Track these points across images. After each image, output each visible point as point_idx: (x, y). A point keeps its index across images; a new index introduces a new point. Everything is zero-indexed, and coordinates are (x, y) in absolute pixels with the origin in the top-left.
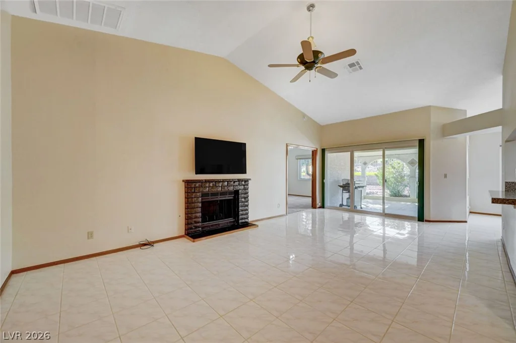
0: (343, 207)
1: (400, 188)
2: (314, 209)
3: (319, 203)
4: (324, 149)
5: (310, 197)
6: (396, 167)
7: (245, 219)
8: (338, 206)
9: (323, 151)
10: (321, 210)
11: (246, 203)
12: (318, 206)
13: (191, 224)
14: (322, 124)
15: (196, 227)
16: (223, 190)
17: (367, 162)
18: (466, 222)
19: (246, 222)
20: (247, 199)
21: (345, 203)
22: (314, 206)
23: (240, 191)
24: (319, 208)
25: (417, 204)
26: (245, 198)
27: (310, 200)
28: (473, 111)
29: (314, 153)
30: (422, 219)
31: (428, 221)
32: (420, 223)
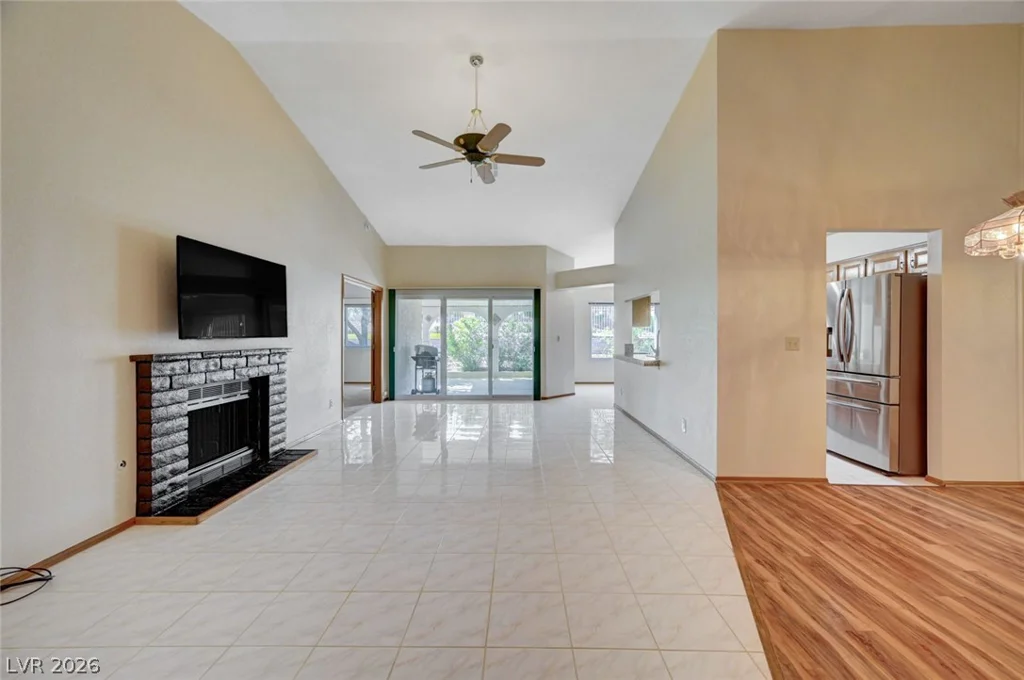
0: (418, 394)
1: (476, 357)
2: (377, 405)
3: (385, 393)
4: (394, 291)
5: (368, 383)
6: (471, 326)
7: (281, 441)
8: (410, 393)
9: (392, 293)
10: (389, 403)
11: (282, 406)
12: (383, 398)
13: (164, 478)
14: (388, 243)
15: (174, 486)
16: (237, 377)
17: (432, 316)
18: (574, 394)
19: (282, 450)
20: (283, 395)
21: (420, 388)
22: (376, 398)
23: (271, 378)
24: (386, 399)
25: (532, 379)
26: (280, 393)
27: (369, 388)
28: (581, 262)
29: (376, 296)
30: (537, 396)
31: (545, 399)
32: (537, 402)
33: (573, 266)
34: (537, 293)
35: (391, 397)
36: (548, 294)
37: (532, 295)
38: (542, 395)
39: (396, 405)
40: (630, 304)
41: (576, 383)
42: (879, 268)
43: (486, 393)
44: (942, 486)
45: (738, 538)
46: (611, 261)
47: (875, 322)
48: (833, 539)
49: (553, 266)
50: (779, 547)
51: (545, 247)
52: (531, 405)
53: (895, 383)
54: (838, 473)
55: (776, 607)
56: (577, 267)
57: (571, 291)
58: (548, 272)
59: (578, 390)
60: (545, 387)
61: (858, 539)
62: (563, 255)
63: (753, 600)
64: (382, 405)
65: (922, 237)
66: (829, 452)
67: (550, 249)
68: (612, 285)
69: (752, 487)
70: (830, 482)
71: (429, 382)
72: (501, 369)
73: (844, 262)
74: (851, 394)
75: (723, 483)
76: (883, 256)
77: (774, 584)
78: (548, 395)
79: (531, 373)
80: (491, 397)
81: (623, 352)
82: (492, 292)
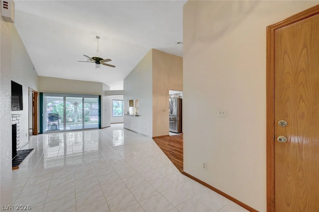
2: (36, 136)
3: (38, 131)
4: (42, 93)
9: (41, 94)
11: (19, 135)
12: (38, 133)
14: (39, 75)
18: (110, 126)
19: (19, 150)
22: (35, 133)
24: (39, 134)
26: (19, 130)
29: (34, 95)
31: (102, 128)
32: (100, 129)
34: (100, 97)
35: (41, 132)
37: (98, 97)
38: (102, 127)
39: (43, 135)
40: (129, 102)
41: (111, 124)
42: (176, 96)
45: (158, 144)
46: (123, 89)
47: (176, 106)
48: (171, 142)
49: (104, 89)
50: (164, 144)
51: (102, 83)
52: (98, 131)
53: (178, 117)
54: (171, 134)
55: (165, 149)
56: (111, 90)
57: (109, 96)
58: (103, 90)
59: (112, 125)
60: (102, 125)
61: (174, 141)
62: (107, 85)
63: (162, 150)
64: (38, 136)
65: (182, 92)
66: (170, 131)
67: (103, 83)
68: (123, 96)
69: (158, 138)
70: (170, 135)
71: (55, 127)
72: (78, 121)
73: (171, 95)
74: (172, 120)
75: (154, 138)
76: (177, 94)
77: (164, 148)
80: (84, 129)
81: (127, 114)
82: (84, 95)
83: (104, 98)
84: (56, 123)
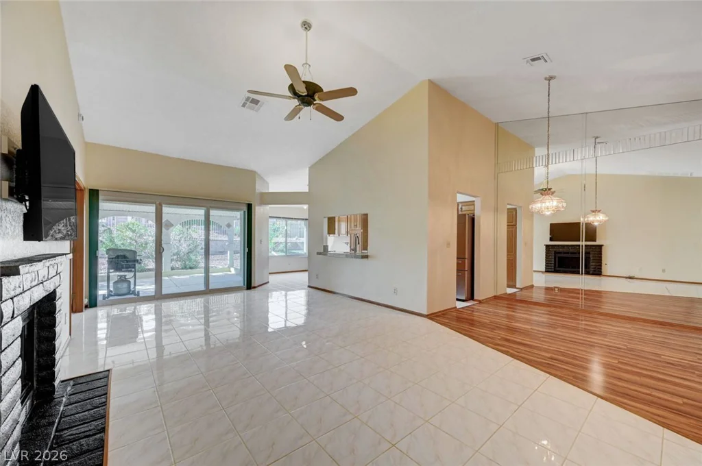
2: (78, 315)
3: (86, 301)
4: (98, 191)
9: (94, 194)
10: (90, 310)
12: (84, 306)
18: (268, 282)
30: (249, 286)
31: (254, 287)
32: (249, 291)
33: (268, 189)
34: (250, 206)
35: (93, 304)
36: (257, 208)
37: (245, 208)
38: (253, 285)
39: (98, 311)
43: (202, 288)
44: (480, 302)
46: (306, 190)
49: (260, 188)
51: (254, 171)
52: (244, 294)
53: (467, 261)
56: (271, 191)
58: (256, 191)
60: (254, 279)
62: (264, 180)
64: (84, 313)
67: (259, 175)
70: (458, 308)
71: (125, 285)
78: (256, 285)
79: (203, 270)
80: (208, 291)
81: (322, 251)
82: (210, 203)
83: (259, 211)
84: (129, 275)
